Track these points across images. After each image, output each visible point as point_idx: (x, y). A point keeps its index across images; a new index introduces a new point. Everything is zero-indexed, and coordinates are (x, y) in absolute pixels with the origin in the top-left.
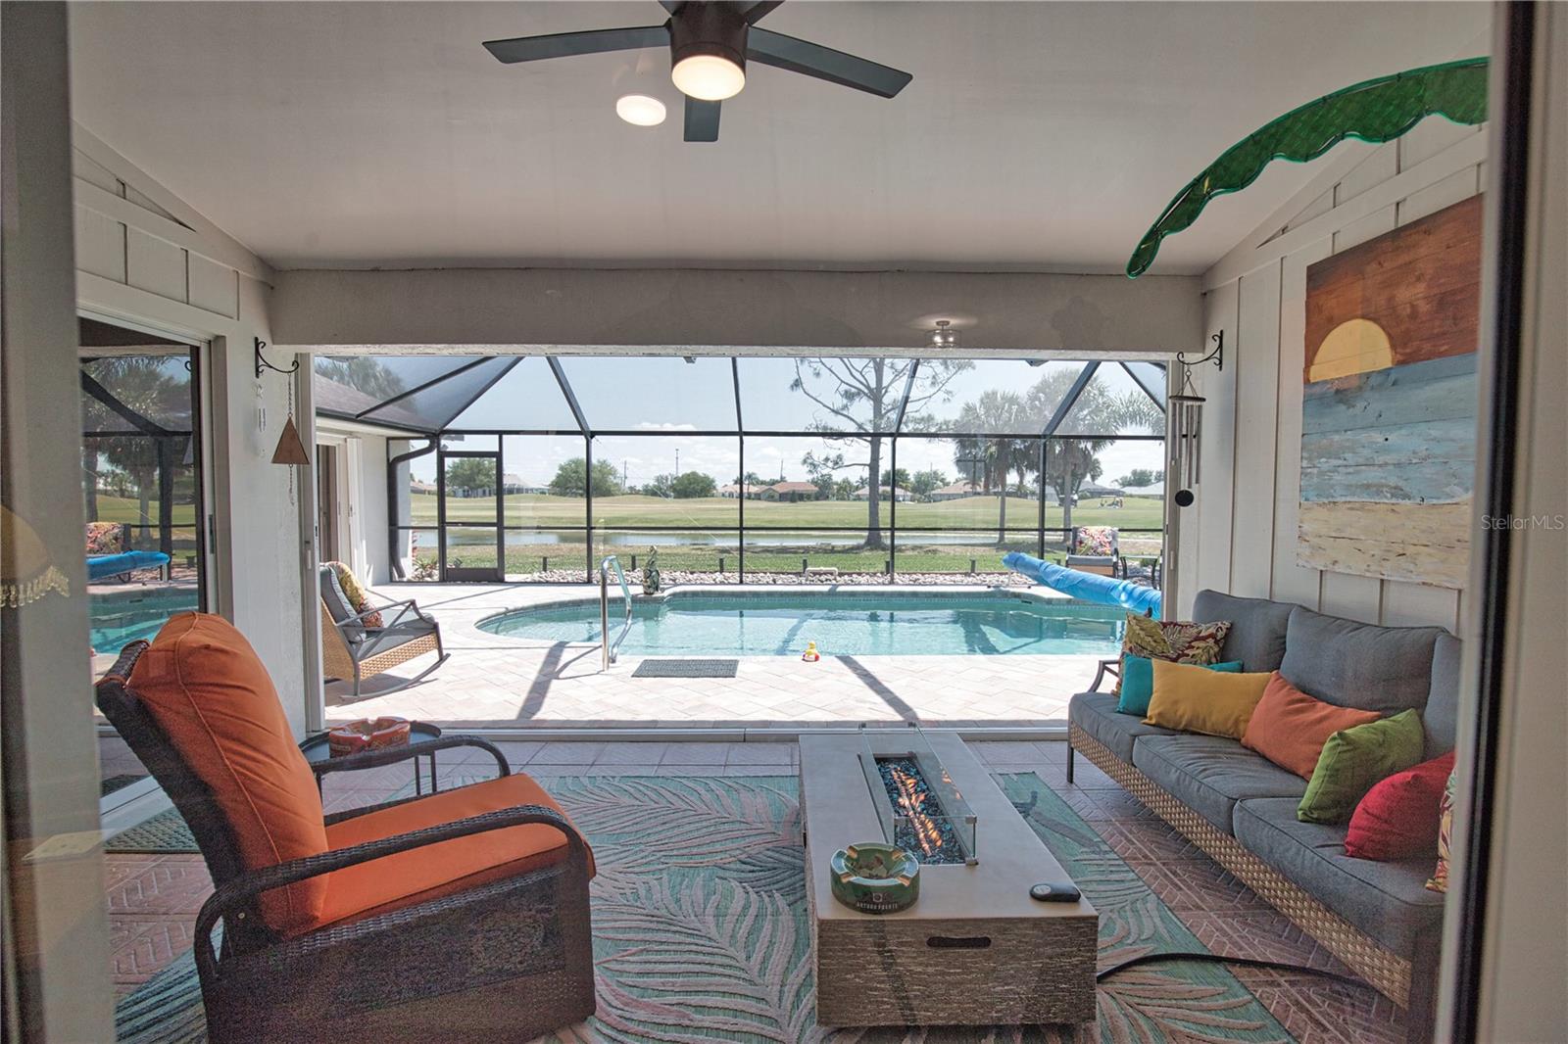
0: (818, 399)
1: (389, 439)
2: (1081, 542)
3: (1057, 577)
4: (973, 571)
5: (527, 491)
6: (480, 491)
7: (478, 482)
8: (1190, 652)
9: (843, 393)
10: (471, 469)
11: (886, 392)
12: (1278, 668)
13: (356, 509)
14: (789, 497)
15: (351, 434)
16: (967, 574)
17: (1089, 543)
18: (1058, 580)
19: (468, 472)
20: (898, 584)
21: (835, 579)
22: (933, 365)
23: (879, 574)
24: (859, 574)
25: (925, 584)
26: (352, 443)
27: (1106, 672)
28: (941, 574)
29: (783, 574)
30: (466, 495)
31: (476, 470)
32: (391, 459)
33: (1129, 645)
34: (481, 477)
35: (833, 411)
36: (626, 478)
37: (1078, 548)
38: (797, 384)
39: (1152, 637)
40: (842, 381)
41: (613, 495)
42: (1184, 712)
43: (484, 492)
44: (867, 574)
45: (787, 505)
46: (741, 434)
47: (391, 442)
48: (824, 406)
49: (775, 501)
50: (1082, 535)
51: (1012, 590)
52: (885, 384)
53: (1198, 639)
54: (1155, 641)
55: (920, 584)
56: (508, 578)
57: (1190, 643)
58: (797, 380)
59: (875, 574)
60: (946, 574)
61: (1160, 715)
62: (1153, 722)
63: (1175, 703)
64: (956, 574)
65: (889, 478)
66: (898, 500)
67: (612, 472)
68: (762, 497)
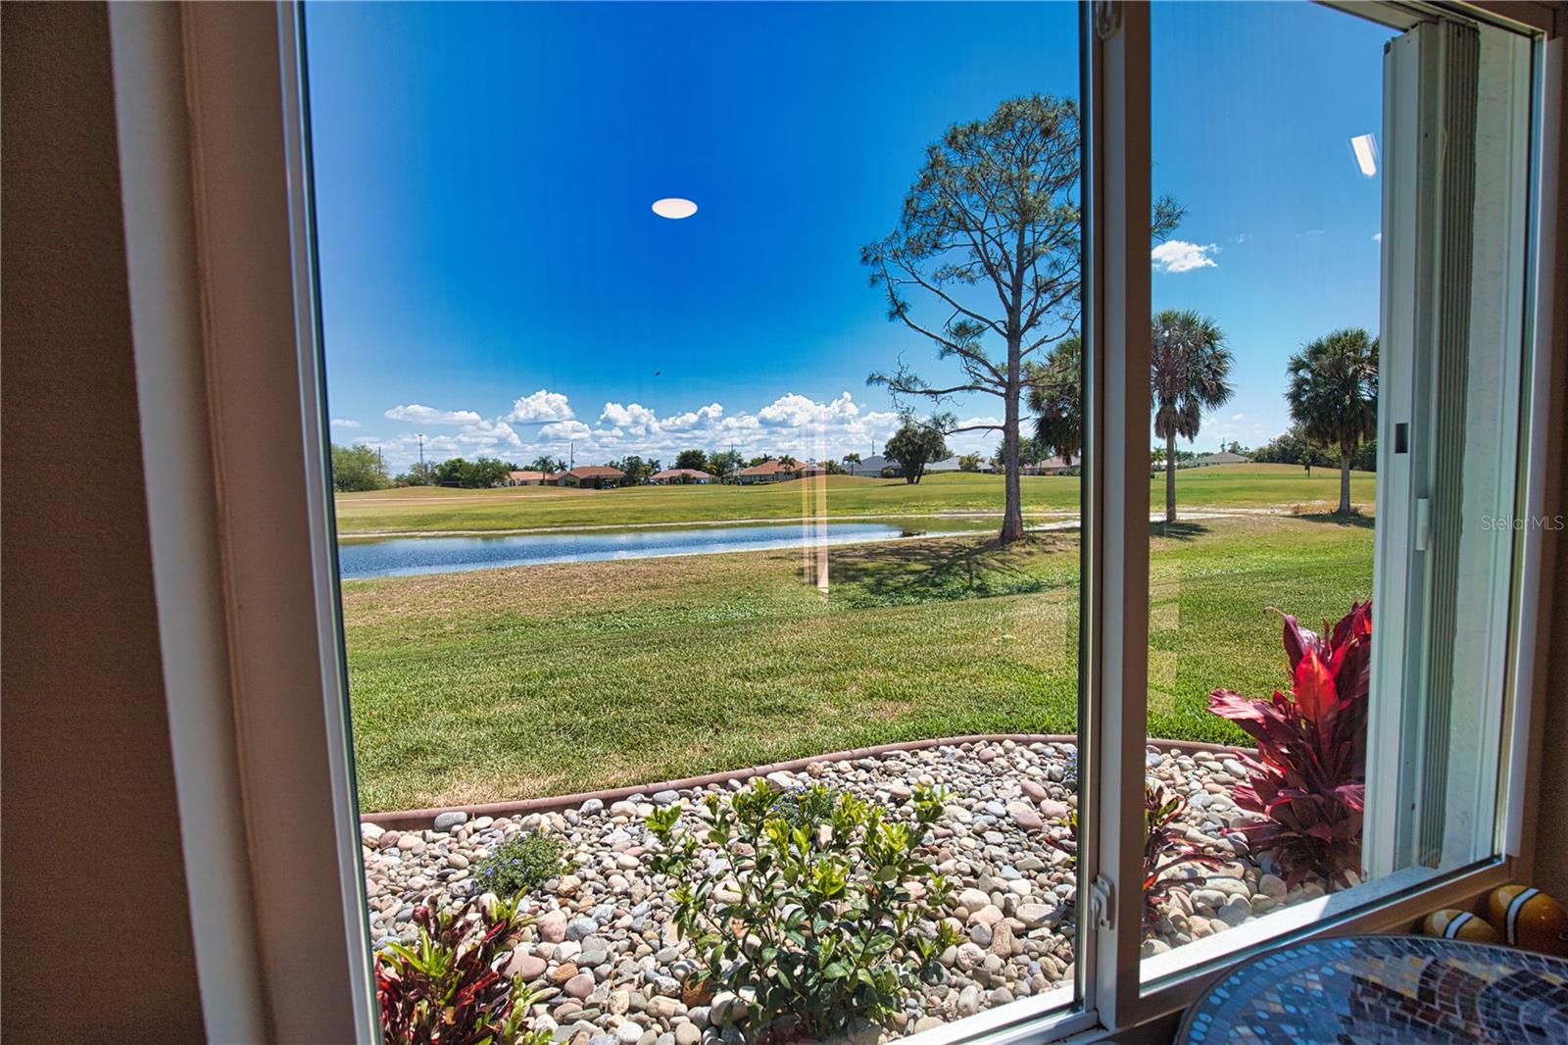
40: (960, 309)
49: (577, 488)
65: (685, 461)
66: (699, 483)
67: (376, 459)
68: (559, 483)
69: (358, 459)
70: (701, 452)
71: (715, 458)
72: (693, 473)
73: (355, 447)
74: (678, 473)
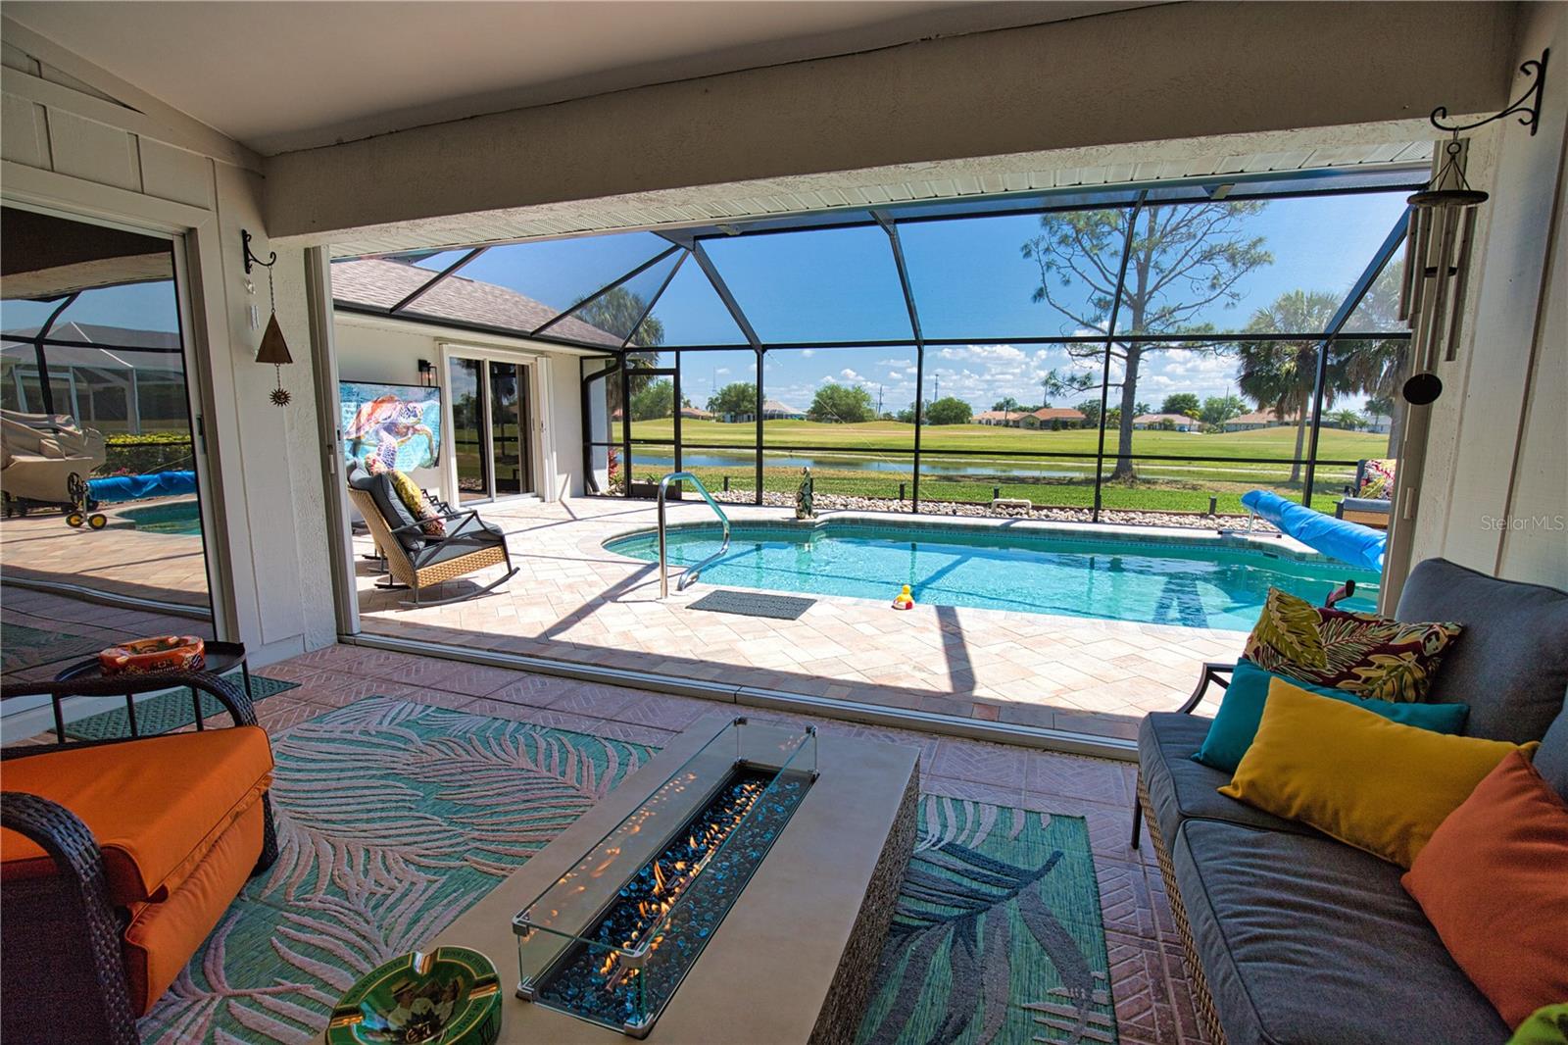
0: (1065, 310)
1: (582, 358)
2: (1368, 481)
3: (1302, 524)
4: (1212, 511)
5: (787, 417)
6: (745, 416)
7: (742, 408)
8: (1363, 672)
9: (1096, 301)
10: (737, 396)
11: (1150, 298)
12: (1540, 737)
13: (546, 425)
14: (1050, 425)
15: (542, 353)
16: (1203, 516)
17: (1382, 483)
18: (1302, 529)
19: (735, 399)
20: (1103, 522)
21: (1027, 513)
22: (1215, 262)
23: (1086, 511)
24: (1062, 509)
25: (1140, 524)
26: (542, 362)
27: (1212, 683)
28: (1168, 514)
29: (971, 504)
30: (734, 420)
31: (741, 397)
32: (585, 377)
33: (1256, 644)
34: (746, 403)
35: (1082, 323)
36: (881, 404)
37: (1362, 488)
38: (1040, 294)
39: (1298, 635)
40: (1096, 288)
41: (866, 421)
42: (1299, 790)
43: (749, 417)
44: (1071, 509)
45: (1048, 433)
46: (919, 343)
47: (584, 361)
48: (1072, 317)
49: (1036, 429)
50: (1371, 471)
51: (1250, 538)
52: (1149, 288)
53: (1385, 649)
54: (1302, 643)
55: (1134, 525)
56: (685, 496)
57: (1367, 654)
58: (1041, 289)
59: (1081, 510)
60: (1175, 514)
61: (1252, 785)
62: (1238, 794)
63: (1285, 769)
64: (1188, 515)
65: (1173, 405)
66: (1181, 430)
67: (866, 398)
68: (1021, 424)
69: (855, 397)
70: (1193, 396)
71: (1210, 403)
72: (1177, 419)
73: (854, 388)
74: (1160, 418)
